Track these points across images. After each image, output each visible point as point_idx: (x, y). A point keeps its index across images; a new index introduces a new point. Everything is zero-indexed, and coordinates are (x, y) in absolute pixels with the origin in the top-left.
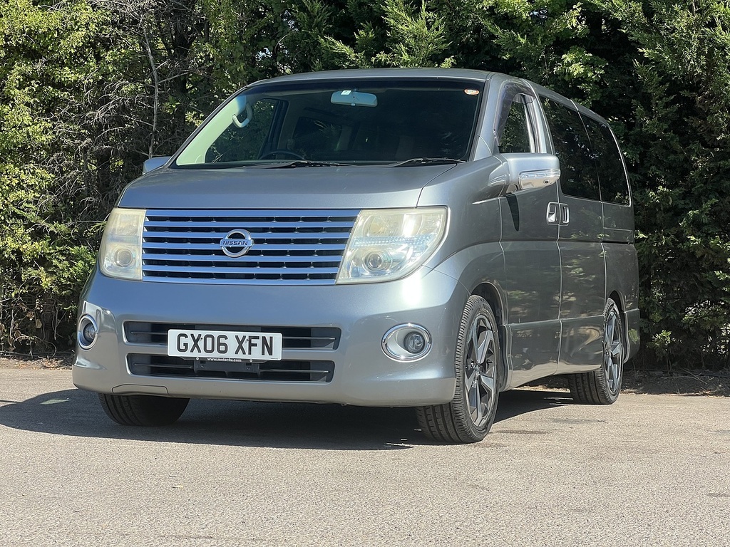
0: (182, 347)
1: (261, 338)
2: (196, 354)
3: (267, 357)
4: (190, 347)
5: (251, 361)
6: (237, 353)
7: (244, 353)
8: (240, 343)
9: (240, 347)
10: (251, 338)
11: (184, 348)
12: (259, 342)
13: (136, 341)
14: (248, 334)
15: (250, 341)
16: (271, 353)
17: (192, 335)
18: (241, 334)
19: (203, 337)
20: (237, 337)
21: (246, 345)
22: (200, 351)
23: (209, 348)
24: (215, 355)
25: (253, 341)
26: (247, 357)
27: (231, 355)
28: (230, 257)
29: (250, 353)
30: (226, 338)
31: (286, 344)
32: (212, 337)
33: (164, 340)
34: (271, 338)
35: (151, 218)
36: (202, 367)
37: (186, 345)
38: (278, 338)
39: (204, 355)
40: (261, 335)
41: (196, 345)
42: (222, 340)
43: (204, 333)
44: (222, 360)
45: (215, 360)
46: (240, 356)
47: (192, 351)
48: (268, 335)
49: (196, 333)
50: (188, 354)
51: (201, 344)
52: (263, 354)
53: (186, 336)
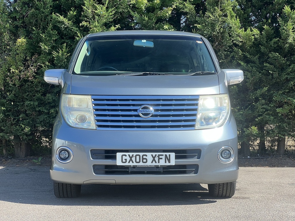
0: (124, 161)
1: (164, 155)
2: (131, 164)
3: (168, 164)
4: (128, 161)
5: (159, 166)
6: (152, 162)
7: (156, 162)
8: (154, 158)
9: (154, 160)
10: (159, 155)
11: (125, 161)
12: (163, 157)
13: (97, 159)
14: (157, 154)
15: (159, 157)
16: (169, 162)
17: (129, 155)
18: (154, 154)
19: (134, 155)
20: (152, 155)
21: (156, 159)
22: (133, 162)
23: (138, 160)
24: (141, 164)
25: (160, 157)
26: (157, 164)
27: (149, 163)
28: (144, 118)
29: (159, 162)
30: (146, 156)
31: (177, 157)
32: (139, 155)
33: (115, 158)
34: (170, 155)
35: (95, 100)
36: (134, 170)
37: (126, 160)
38: (173, 155)
39: (135, 164)
40: (164, 154)
41: (131, 160)
42: (144, 157)
43: (135, 154)
44: (144, 166)
45: (141, 166)
46: (154, 164)
47: (129, 162)
48: (168, 154)
49: (131, 154)
50: (127, 164)
51: (133, 159)
52: (166, 162)
53: (126, 156)
